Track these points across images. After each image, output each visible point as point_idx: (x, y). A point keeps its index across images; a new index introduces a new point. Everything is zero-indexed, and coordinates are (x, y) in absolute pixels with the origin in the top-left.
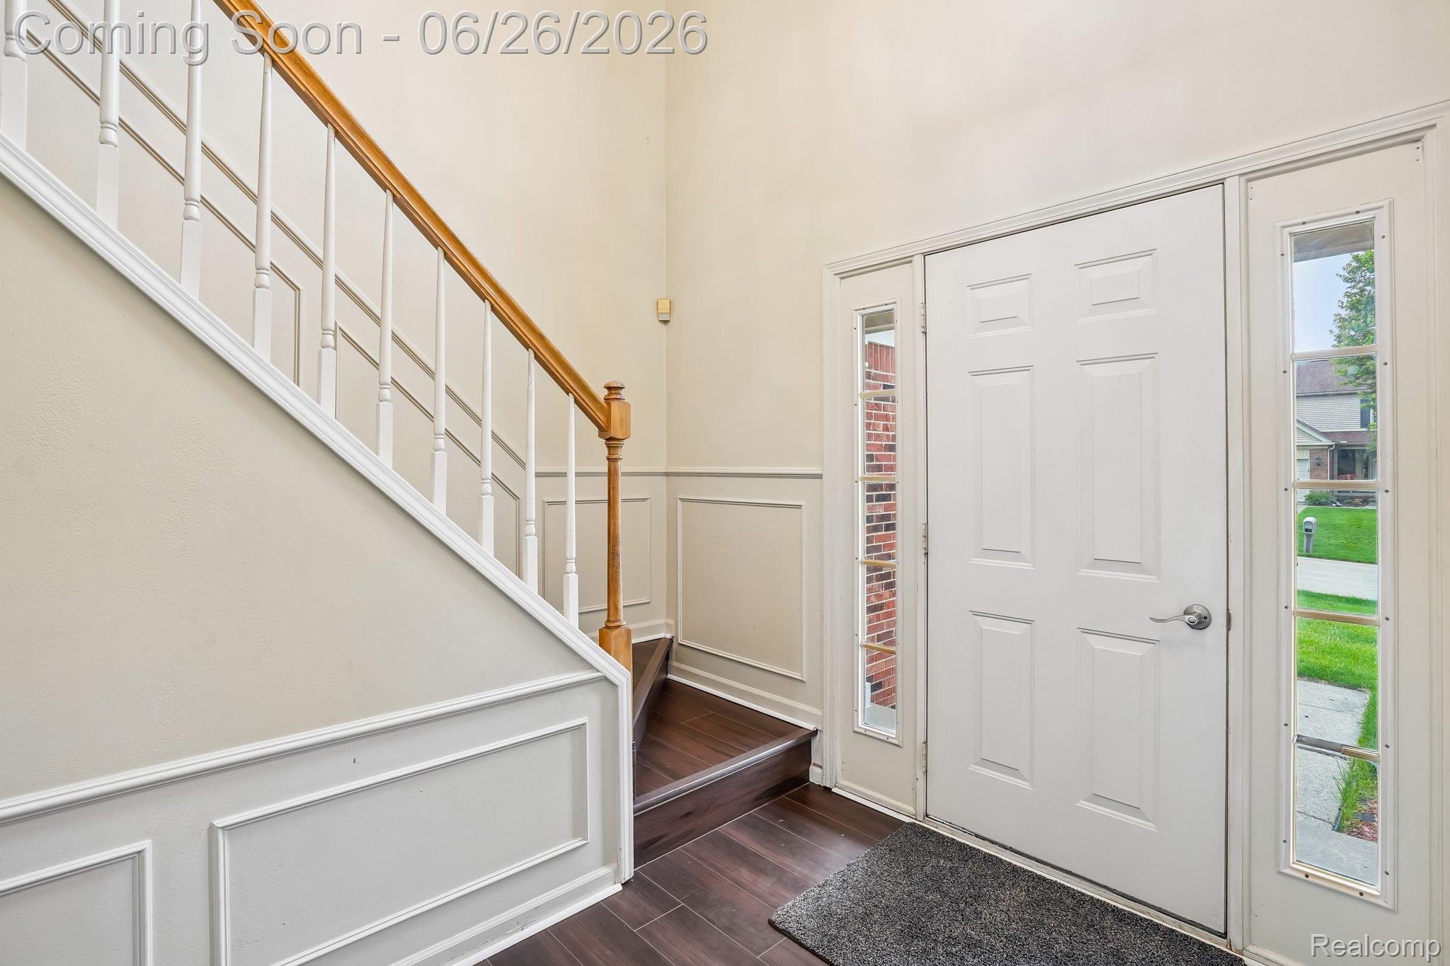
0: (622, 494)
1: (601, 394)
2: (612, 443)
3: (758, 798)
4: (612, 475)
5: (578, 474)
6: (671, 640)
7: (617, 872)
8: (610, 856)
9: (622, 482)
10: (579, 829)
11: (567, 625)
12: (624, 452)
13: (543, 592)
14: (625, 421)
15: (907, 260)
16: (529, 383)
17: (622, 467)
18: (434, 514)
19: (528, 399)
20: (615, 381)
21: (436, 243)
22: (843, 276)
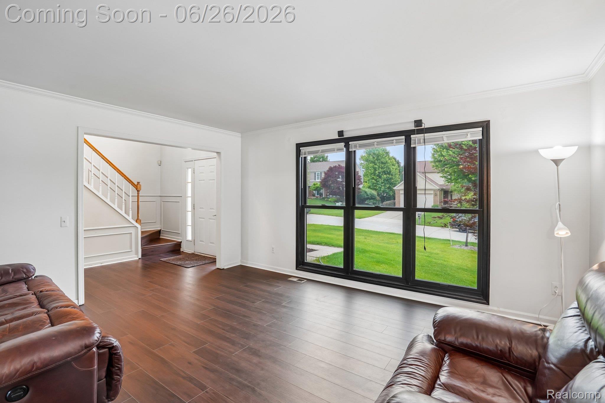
0: (140, 200)
1: (136, 183)
2: (138, 191)
3: (168, 252)
4: (138, 196)
5: (132, 196)
6: (161, 230)
7: (138, 257)
8: (137, 253)
9: (140, 198)
10: (131, 247)
11: (130, 218)
12: (140, 192)
13: (126, 213)
14: (140, 188)
15: (192, 161)
16: (123, 182)
17: (140, 195)
18: (108, 201)
19: (123, 185)
20: (139, 181)
21: (108, 163)
22: (186, 162)
